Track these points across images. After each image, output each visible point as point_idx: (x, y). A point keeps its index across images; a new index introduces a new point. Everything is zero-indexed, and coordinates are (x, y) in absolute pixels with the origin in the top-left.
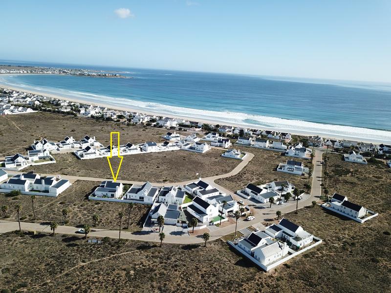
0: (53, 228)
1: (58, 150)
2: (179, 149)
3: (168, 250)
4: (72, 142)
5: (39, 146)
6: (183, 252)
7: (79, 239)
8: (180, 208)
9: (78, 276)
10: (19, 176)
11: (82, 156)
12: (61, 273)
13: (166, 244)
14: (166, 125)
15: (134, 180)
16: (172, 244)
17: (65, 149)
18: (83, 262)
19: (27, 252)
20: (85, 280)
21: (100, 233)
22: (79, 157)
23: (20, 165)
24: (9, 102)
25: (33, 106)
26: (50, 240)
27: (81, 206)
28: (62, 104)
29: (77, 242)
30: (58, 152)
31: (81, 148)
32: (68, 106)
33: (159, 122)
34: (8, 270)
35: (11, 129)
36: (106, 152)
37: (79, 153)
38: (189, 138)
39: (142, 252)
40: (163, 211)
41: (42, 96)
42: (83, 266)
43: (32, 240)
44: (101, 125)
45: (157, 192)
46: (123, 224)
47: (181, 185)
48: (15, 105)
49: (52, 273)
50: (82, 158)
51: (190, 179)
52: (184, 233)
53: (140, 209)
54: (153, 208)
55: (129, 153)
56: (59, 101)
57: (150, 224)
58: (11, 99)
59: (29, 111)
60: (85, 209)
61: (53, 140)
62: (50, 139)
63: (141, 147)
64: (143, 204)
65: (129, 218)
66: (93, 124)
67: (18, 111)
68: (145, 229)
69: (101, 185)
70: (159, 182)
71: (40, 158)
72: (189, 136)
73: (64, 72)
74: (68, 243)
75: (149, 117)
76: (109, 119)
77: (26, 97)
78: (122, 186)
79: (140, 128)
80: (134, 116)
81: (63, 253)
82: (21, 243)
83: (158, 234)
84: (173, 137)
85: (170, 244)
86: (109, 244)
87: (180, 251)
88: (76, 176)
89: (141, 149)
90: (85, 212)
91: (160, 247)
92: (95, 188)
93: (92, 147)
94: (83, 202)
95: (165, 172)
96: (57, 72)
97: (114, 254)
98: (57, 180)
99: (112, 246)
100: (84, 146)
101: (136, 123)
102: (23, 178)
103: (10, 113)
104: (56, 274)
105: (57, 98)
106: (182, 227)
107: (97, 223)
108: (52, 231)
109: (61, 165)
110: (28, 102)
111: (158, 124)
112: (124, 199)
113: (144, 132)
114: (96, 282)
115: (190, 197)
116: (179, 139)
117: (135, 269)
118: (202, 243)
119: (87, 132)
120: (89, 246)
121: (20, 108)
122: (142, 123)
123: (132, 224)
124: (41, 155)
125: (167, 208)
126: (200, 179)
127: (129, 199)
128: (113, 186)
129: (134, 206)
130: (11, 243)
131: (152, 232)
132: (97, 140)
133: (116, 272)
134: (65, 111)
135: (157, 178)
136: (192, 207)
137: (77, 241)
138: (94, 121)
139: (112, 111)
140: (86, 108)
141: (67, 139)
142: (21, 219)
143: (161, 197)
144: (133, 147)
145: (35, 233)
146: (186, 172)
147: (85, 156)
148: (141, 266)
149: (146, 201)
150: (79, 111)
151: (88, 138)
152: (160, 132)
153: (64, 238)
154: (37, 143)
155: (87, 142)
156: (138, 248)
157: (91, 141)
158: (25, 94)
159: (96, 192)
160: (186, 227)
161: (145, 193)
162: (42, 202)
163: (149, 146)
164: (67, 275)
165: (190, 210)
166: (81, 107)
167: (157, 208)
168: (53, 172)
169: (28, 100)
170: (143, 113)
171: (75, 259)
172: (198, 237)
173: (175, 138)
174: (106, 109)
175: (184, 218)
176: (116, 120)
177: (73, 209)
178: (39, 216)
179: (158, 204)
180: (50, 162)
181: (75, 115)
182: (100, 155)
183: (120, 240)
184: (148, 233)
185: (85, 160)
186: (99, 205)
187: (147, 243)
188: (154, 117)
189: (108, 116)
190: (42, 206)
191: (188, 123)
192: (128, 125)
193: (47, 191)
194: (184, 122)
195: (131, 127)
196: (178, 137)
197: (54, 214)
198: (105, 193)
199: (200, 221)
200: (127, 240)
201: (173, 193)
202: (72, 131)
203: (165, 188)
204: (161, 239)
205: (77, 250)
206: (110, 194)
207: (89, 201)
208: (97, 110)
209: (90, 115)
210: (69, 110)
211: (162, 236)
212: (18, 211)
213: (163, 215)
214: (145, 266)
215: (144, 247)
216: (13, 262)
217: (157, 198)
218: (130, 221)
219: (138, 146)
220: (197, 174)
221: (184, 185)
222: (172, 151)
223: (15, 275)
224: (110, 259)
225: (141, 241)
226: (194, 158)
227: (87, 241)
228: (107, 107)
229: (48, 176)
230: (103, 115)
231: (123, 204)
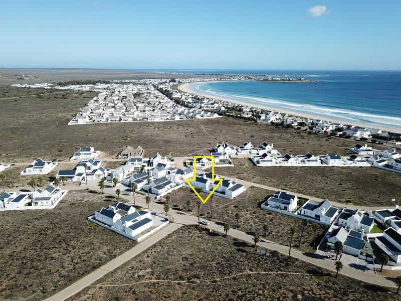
0: (226, 229)
1: (236, 154)
2: (370, 165)
3: (346, 285)
4: (250, 147)
5: (221, 150)
6: (365, 292)
7: (249, 246)
8: (365, 238)
9: (244, 283)
10: (202, 175)
11: (258, 162)
12: (229, 275)
13: (343, 276)
14: (355, 135)
15: (310, 194)
16: (350, 278)
17: (243, 154)
18: (251, 270)
19: (203, 246)
20: (250, 290)
21: (269, 245)
22: (256, 163)
23: (204, 165)
24: (201, 107)
25: (219, 111)
26: (222, 240)
27: (253, 213)
28: (244, 110)
29: (247, 249)
30: (236, 156)
31: (258, 154)
32: (250, 111)
33: (346, 131)
34: (186, 258)
35: (200, 132)
36: (283, 160)
37: (255, 160)
38: (386, 153)
39: (313, 277)
40: (342, 236)
41: (227, 102)
42: (250, 275)
43: (207, 237)
44: (280, 132)
45: (337, 213)
46: (295, 241)
47: (369, 210)
48: (205, 111)
49: (222, 273)
50: (258, 165)
51: (382, 205)
52: (368, 269)
53: (315, 228)
54: (330, 230)
55: (308, 164)
56: (242, 106)
57: (325, 248)
58: (203, 105)
59: (216, 116)
60: (257, 217)
61: (233, 144)
62: (231, 143)
63: (322, 159)
64: (319, 224)
65: (301, 236)
66: (272, 131)
67: (207, 116)
68: (319, 252)
69: (274, 195)
70: (339, 202)
71: (221, 161)
72: (386, 151)
73: (249, 78)
74: (238, 248)
75: (335, 126)
76: (289, 126)
77: (215, 102)
78: (296, 200)
79: (323, 137)
80: (317, 124)
81: (232, 256)
82: (199, 237)
83: (334, 262)
84: (363, 151)
85: (348, 277)
86: (278, 259)
87: (361, 289)
88: (250, 181)
89: (322, 161)
90: (257, 220)
91: (336, 277)
92: (269, 197)
93: (269, 155)
94: (256, 210)
95: (348, 192)
96: (242, 79)
97: (282, 271)
98: (234, 183)
99: (280, 262)
100: (262, 152)
101: (319, 132)
102: (205, 177)
103: (200, 118)
104: (225, 274)
105: (241, 103)
106: (366, 261)
107: (267, 233)
108: (225, 233)
109: (239, 169)
110: (215, 108)
111: (344, 134)
112: (298, 214)
113: (327, 142)
114: (261, 295)
115: (381, 227)
116: (371, 153)
117: (303, 295)
118: (394, 289)
119: (265, 138)
120: (257, 256)
121: (209, 113)
122: (325, 132)
123: (304, 243)
124: (222, 157)
125: (348, 234)
126: (397, 207)
127: (303, 215)
128: (287, 198)
129: (308, 224)
130: (191, 235)
131: (326, 257)
132: (275, 147)
133: (282, 291)
134: (247, 116)
135: (338, 197)
136: (381, 239)
137: (246, 247)
138: (274, 127)
139: (293, 118)
140: (267, 114)
141: (246, 144)
142: (200, 215)
143: (341, 220)
144: (313, 158)
145: (210, 231)
146: (377, 196)
147: (261, 162)
148: (310, 293)
149: (323, 220)
150: (260, 117)
151: (266, 145)
152: (346, 143)
153: (235, 241)
154: (220, 146)
155: (265, 149)
156: (309, 272)
157: (268, 148)
158: (214, 100)
159: (269, 201)
160: (371, 263)
161: (323, 211)
162: (218, 202)
163: (332, 158)
164: (234, 279)
165: (379, 243)
166: (262, 113)
167: (335, 232)
168: (230, 175)
169: (216, 105)
170: (328, 120)
171: (244, 265)
172: (389, 279)
173: (365, 151)
174: (287, 115)
175: (370, 251)
176: (296, 127)
177: (246, 215)
178: (215, 216)
179: (337, 227)
180: (229, 165)
181: (256, 121)
182: (276, 163)
183: (290, 257)
184: (321, 257)
185: (260, 167)
186: (271, 216)
187: (319, 268)
188: (341, 126)
189: (288, 123)
190: (218, 206)
191: (386, 135)
192: (310, 133)
193: (223, 193)
194: (380, 132)
195: (312, 136)
196: (369, 150)
197: (228, 216)
198: (278, 204)
199: (392, 260)
200: (297, 260)
201: (358, 218)
202: (251, 136)
203: (347, 210)
204: (338, 269)
205: (246, 257)
206: (283, 206)
207: (261, 209)
208: (277, 117)
209: (269, 121)
210: (250, 116)
211: (339, 265)
212: (199, 207)
213: (343, 241)
214: (315, 294)
215: (316, 272)
216: (191, 253)
217: (336, 220)
218: (302, 240)
219: (318, 158)
220: (394, 200)
221: (374, 210)
222: (361, 167)
223: (192, 265)
224: (277, 275)
225: (312, 265)
226: (391, 179)
227: (256, 250)
228: (288, 113)
229: (226, 178)
230: (283, 122)
231: (296, 219)
